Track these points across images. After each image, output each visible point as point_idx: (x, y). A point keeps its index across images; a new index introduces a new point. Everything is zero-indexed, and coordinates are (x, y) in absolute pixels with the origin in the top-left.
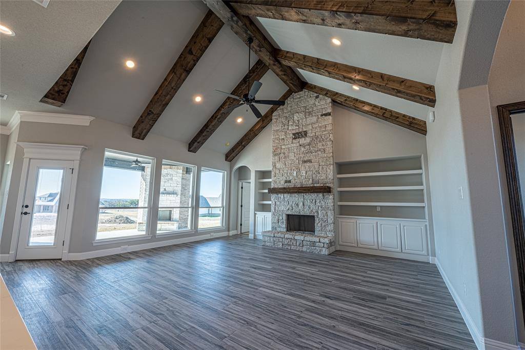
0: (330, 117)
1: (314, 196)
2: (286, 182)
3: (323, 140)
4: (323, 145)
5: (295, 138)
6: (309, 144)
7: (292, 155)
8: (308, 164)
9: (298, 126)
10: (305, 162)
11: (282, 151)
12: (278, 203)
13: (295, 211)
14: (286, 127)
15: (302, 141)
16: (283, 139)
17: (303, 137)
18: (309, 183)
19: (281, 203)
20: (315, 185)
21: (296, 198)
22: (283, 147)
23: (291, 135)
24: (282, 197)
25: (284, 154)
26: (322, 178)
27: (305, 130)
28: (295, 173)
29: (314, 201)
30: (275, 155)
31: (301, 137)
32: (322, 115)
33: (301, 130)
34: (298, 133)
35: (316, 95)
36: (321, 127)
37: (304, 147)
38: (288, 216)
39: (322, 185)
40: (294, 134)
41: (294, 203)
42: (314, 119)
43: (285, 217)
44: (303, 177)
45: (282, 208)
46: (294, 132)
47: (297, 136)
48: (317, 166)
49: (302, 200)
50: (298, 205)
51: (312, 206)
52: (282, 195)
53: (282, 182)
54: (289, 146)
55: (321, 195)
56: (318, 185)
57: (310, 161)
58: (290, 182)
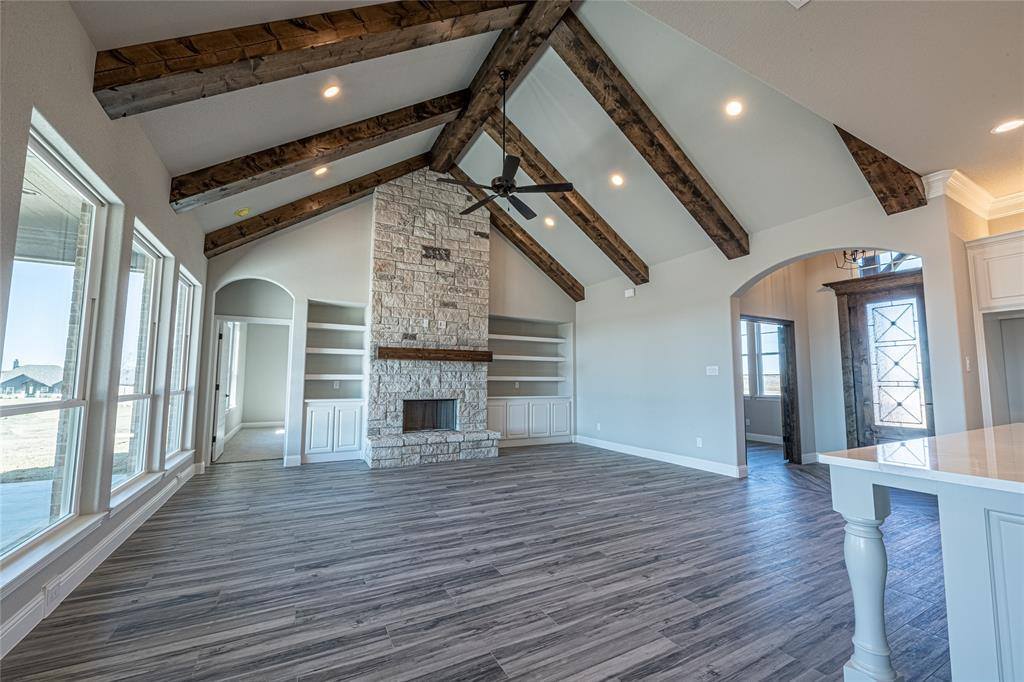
0: (487, 241)
1: (459, 365)
2: (406, 336)
3: (477, 276)
4: (475, 284)
5: (426, 256)
6: (453, 276)
7: (419, 288)
8: (451, 310)
9: (434, 235)
10: (446, 305)
11: (399, 273)
12: (386, 379)
13: (422, 394)
14: (408, 227)
15: (441, 265)
16: (401, 250)
17: (442, 258)
18: (451, 344)
19: (393, 377)
20: (462, 348)
21: (426, 368)
22: (401, 265)
23: (419, 248)
24: (396, 366)
25: (402, 279)
26: (472, 337)
27: (446, 247)
28: (426, 321)
29: (458, 374)
30: (381, 278)
31: (438, 257)
32: (476, 233)
33: (438, 245)
34: (434, 249)
35: (467, 193)
36: (473, 252)
37: (445, 278)
38: (407, 403)
39: (472, 349)
40: (425, 248)
41: (422, 378)
42: (464, 235)
43: (400, 406)
44: (439, 332)
45: (397, 388)
46: (426, 244)
47: (431, 253)
48: (465, 317)
49: (438, 371)
50: (429, 382)
51: (455, 383)
52: (397, 361)
53: (397, 337)
54: (415, 268)
55: (469, 365)
56: (466, 348)
57: (454, 305)
58: (414, 337)
